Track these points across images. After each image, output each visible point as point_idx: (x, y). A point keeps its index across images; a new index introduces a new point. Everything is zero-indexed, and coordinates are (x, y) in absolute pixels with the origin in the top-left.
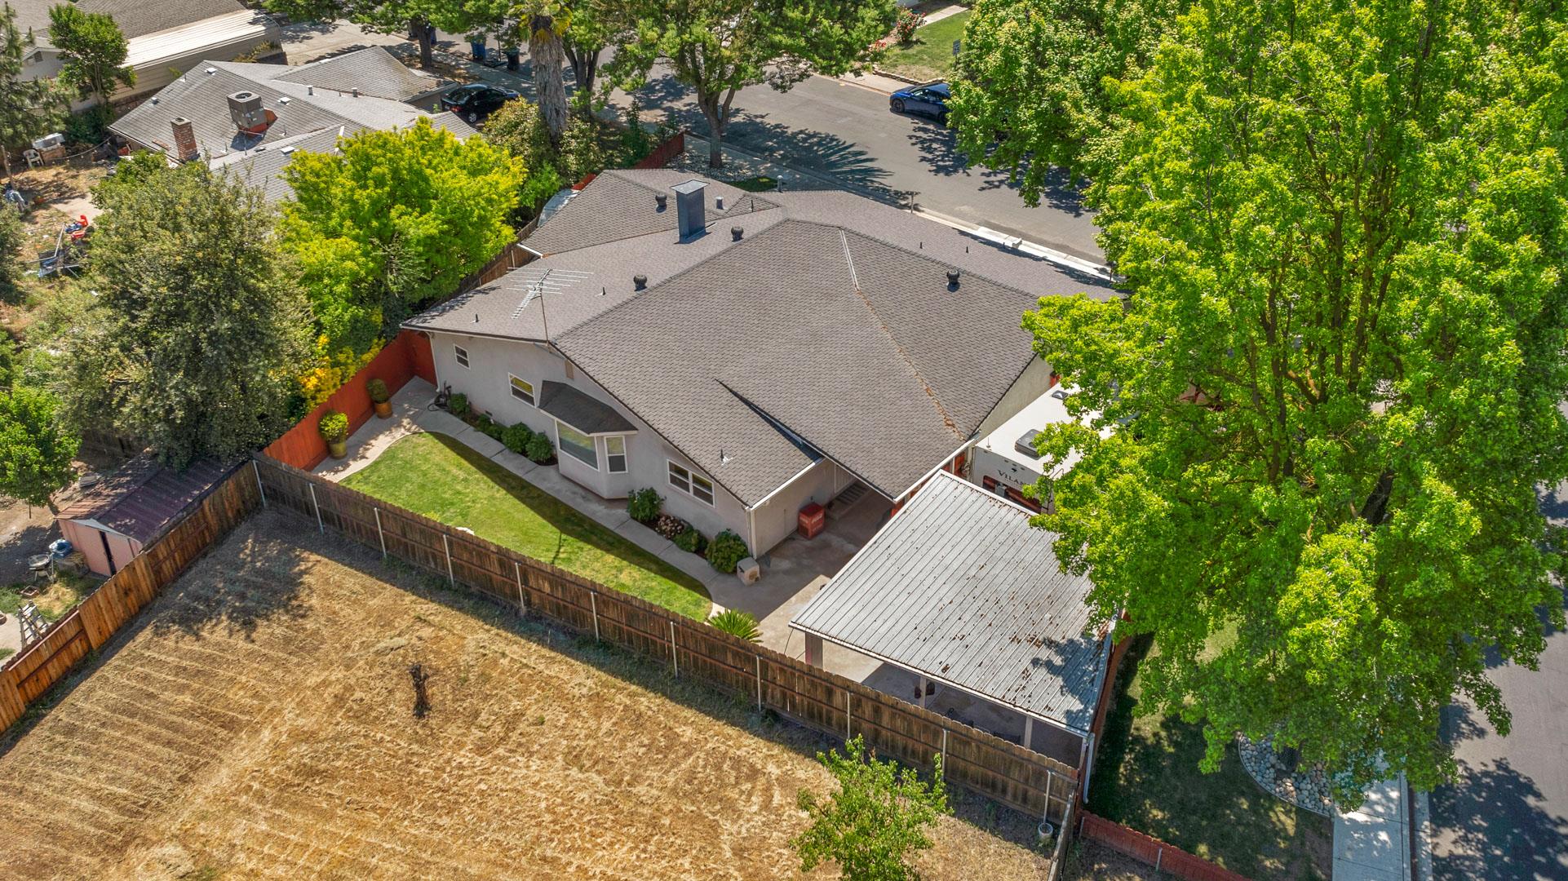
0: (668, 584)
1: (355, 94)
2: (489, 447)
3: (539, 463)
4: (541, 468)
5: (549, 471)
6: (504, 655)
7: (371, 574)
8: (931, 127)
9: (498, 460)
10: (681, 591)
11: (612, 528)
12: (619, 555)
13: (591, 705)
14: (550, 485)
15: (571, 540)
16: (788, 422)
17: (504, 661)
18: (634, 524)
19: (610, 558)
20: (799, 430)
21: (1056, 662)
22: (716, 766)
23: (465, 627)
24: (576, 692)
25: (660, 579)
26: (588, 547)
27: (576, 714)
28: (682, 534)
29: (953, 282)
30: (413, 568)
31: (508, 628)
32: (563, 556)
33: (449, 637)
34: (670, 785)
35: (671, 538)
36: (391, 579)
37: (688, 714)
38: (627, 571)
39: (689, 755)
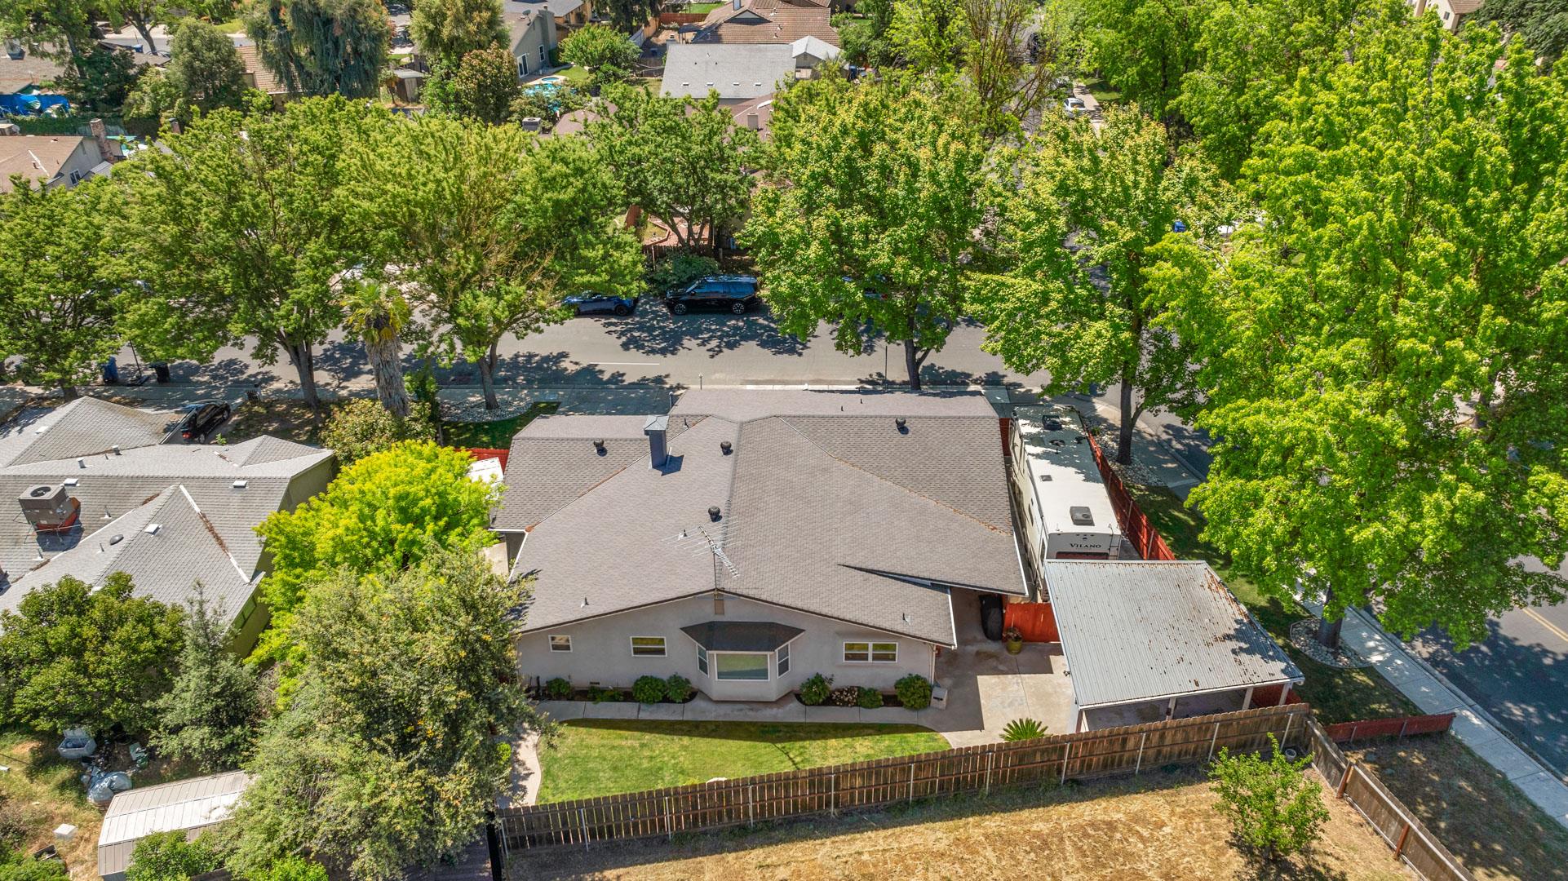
0: (897, 737)
1: (117, 452)
2: (627, 710)
3: (685, 701)
4: (688, 705)
5: (698, 703)
6: (860, 853)
7: (676, 859)
8: (614, 320)
9: (644, 715)
10: (911, 737)
11: (802, 720)
12: (836, 737)
13: (962, 848)
14: (713, 713)
15: (787, 745)
16: (914, 573)
17: (865, 857)
18: (813, 709)
19: (833, 742)
20: (926, 575)
21: (1244, 646)
22: (1086, 835)
23: (804, 852)
24: (941, 846)
25: (886, 737)
26: (807, 743)
27: (962, 861)
28: (863, 697)
29: (902, 428)
30: (705, 833)
31: (835, 833)
32: (798, 760)
33: (802, 866)
34: (1078, 865)
35: (856, 705)
36: (696, 853)
37: (1025, 814)
38: (857, 745)
39: (1062, 840)
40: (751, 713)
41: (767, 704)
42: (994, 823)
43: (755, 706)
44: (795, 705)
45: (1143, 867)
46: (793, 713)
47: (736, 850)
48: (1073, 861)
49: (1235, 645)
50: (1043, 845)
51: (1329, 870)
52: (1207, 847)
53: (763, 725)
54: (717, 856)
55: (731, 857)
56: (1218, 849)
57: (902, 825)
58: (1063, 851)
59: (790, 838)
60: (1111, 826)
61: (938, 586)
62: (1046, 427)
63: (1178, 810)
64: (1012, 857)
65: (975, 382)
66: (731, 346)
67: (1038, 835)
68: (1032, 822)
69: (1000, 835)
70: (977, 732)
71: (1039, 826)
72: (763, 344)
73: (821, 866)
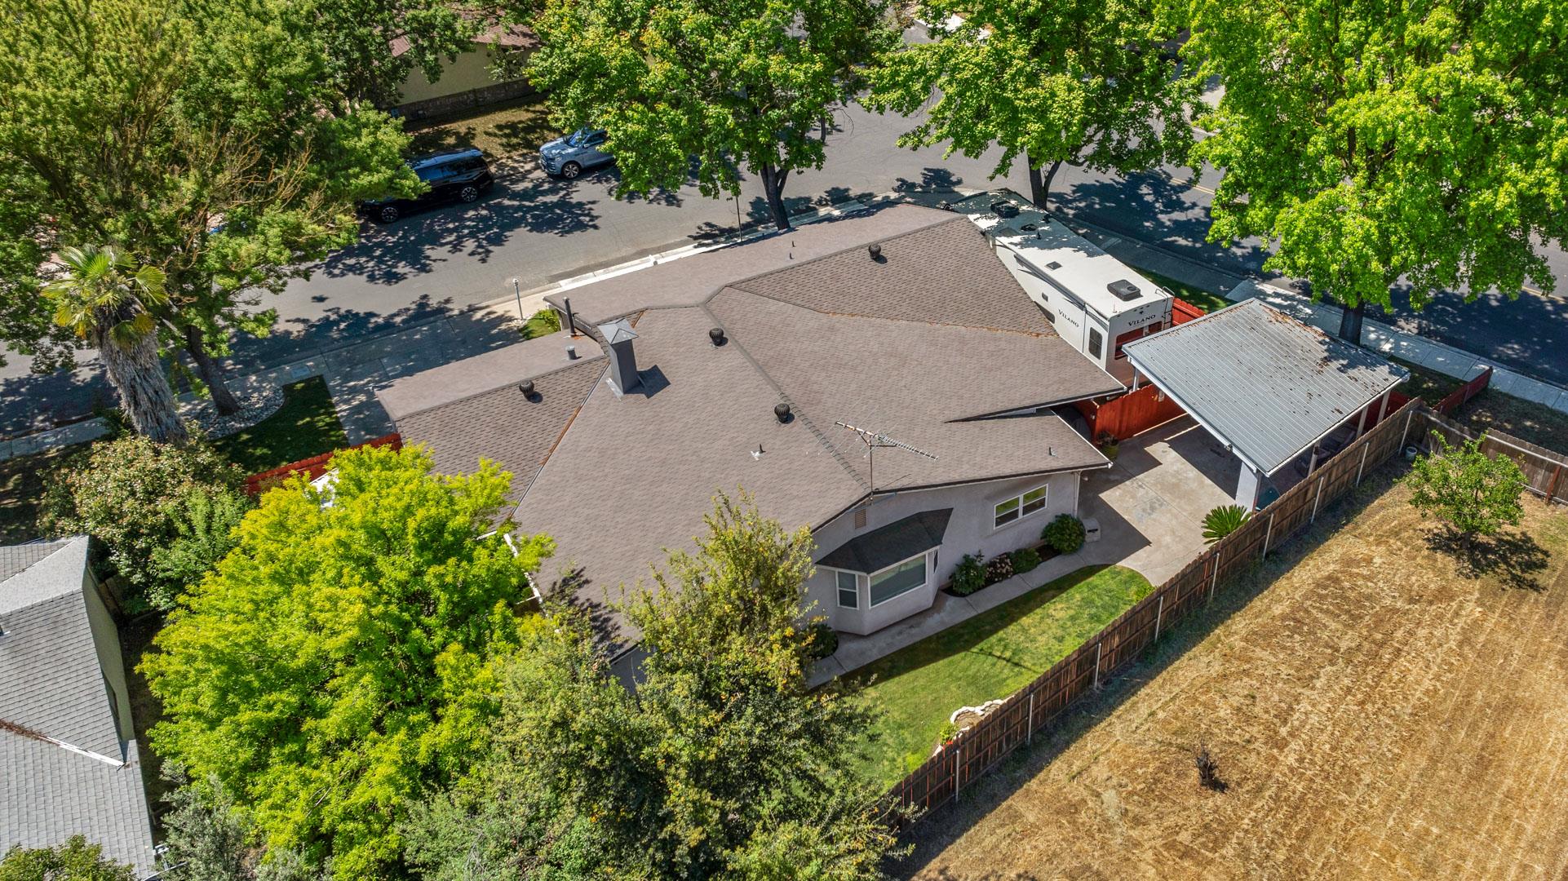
3: (834, 650)
4: (838, 653)
7: (982, 818)
11: (974, 614)
12: (1024, 614)
13: (1236, 663)
14: (875, 650)
15: (984, 645)
16: (1016, 405)
17: (1161, 715)
18: (974, 597)
19: (1025, 621)
20: (1027, 403)
21: (1345, 362)
22: (1321, 597)
23: (1097, 740)
24: (1217, 668)
25: (1072, 591)
26: (1001, 634)
27: (1246, 673)
28: (1020, 561)
29: (877, 256)
30: (988, 775)
31: (1112, 708)
32: (1008, 654)
33: (1112, 756)
34: (1340, 627)
35: (1015, 573)
36: (994, 801)
37: (1258, 603)
38: (1051, 611)
39: (1307, 611)
40: (914, 631)
41: (923, 614)
42: (1240, 624)
43: (912, 622)
44: (951, 602)
45: (1388, 602)
46: (956, 612)
47: (1032, 776)
48: (1333, 625)
49: (1335, 364)
50: (1296, 621)
51: (1513, 536)
52: (1419, 560)
53: (939, 636)
54: (1020, 792)
55: (1033, 784)
56: (1427, 557)
57: (1164, 666)
58: (1316, 620)
59: (1075, 735)
60: (1333, 579)
61: (1042, 411)
62: (1001, 215)
63: (1371, 539)
64: (1284, 648)
65: (820, 203)
66: (498, 240)
67: (1284, 618)
68: (1269, 608)
69: (1255, 633)
70: (1147, 548)
71: (1278, 610)
72: (537, 227)
73: (1129, 746)
